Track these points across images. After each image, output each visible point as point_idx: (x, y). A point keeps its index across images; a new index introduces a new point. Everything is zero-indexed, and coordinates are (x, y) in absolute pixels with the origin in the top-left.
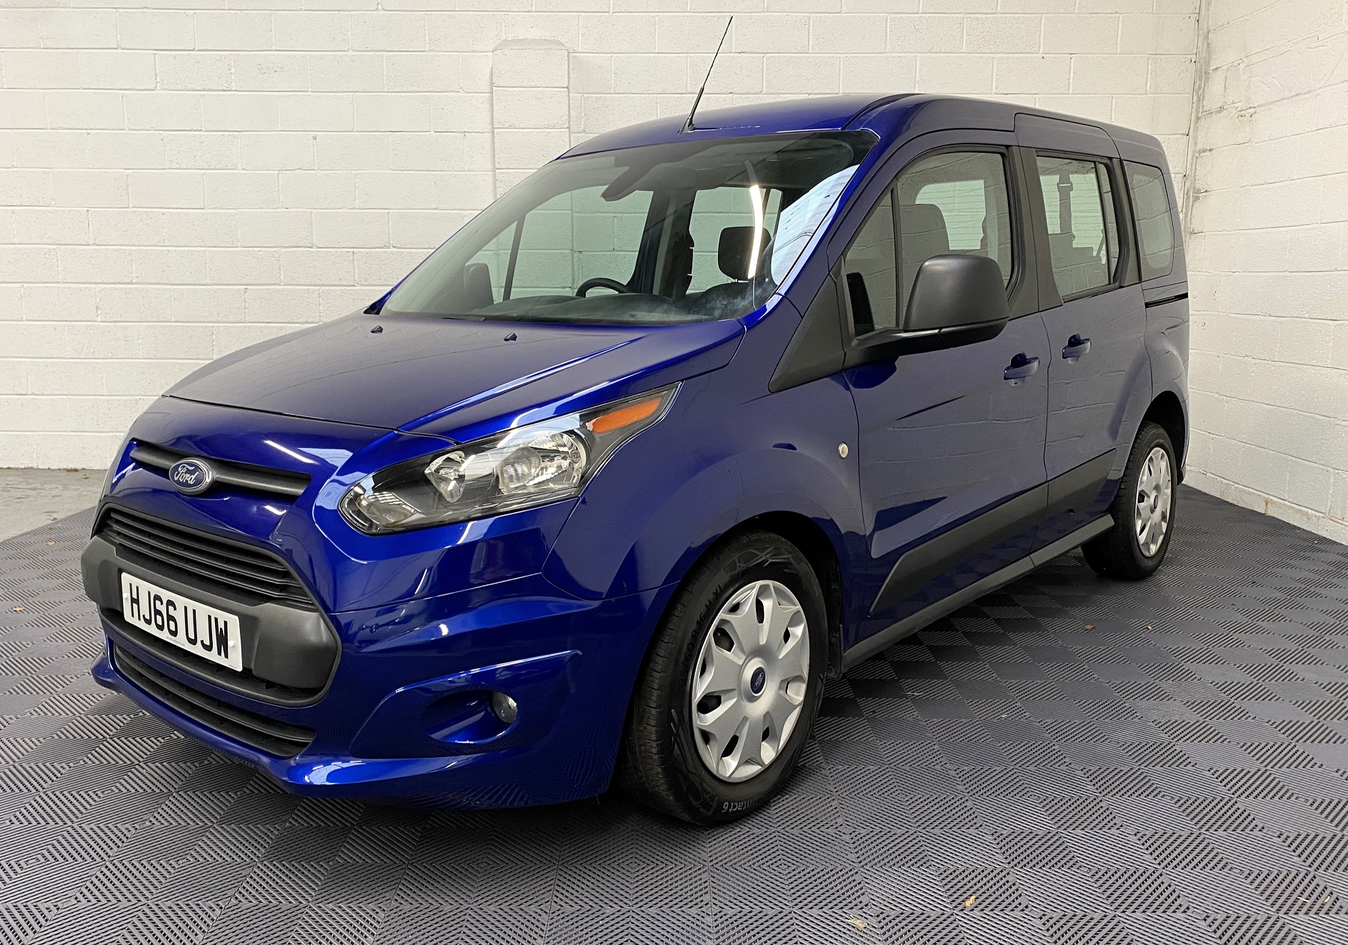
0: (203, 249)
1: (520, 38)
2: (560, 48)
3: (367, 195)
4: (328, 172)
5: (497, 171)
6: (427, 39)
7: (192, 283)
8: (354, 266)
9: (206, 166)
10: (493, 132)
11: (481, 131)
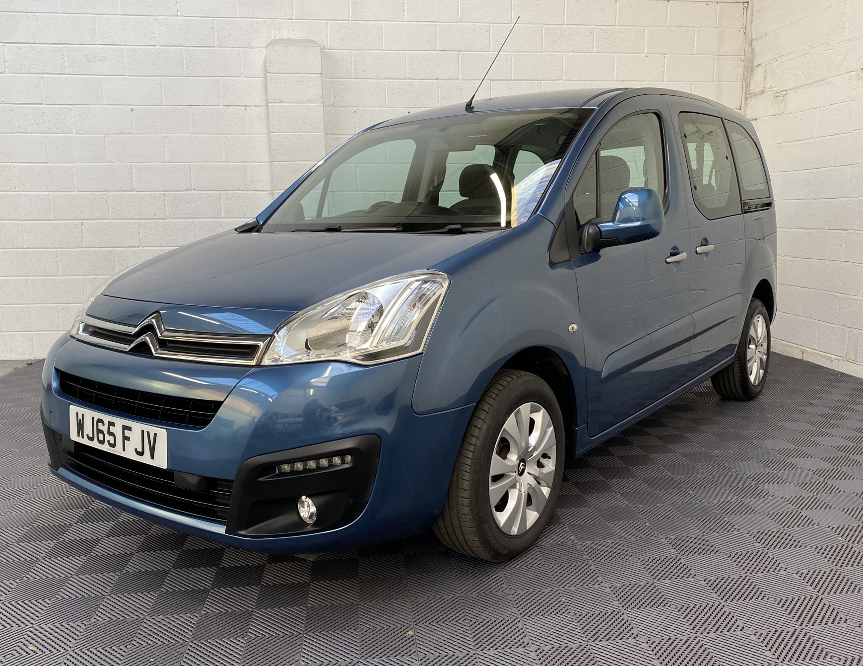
0: (48, 193)
1: (284, 38)
2: (315, 45)
3: (173, 152)
4: (143, 135)
5: (271, 133)
6: (216, 38)
7: (38, 219)
8: (165, 204)
9: (48, 131)
10: (267, 106)
11: (257, 105)
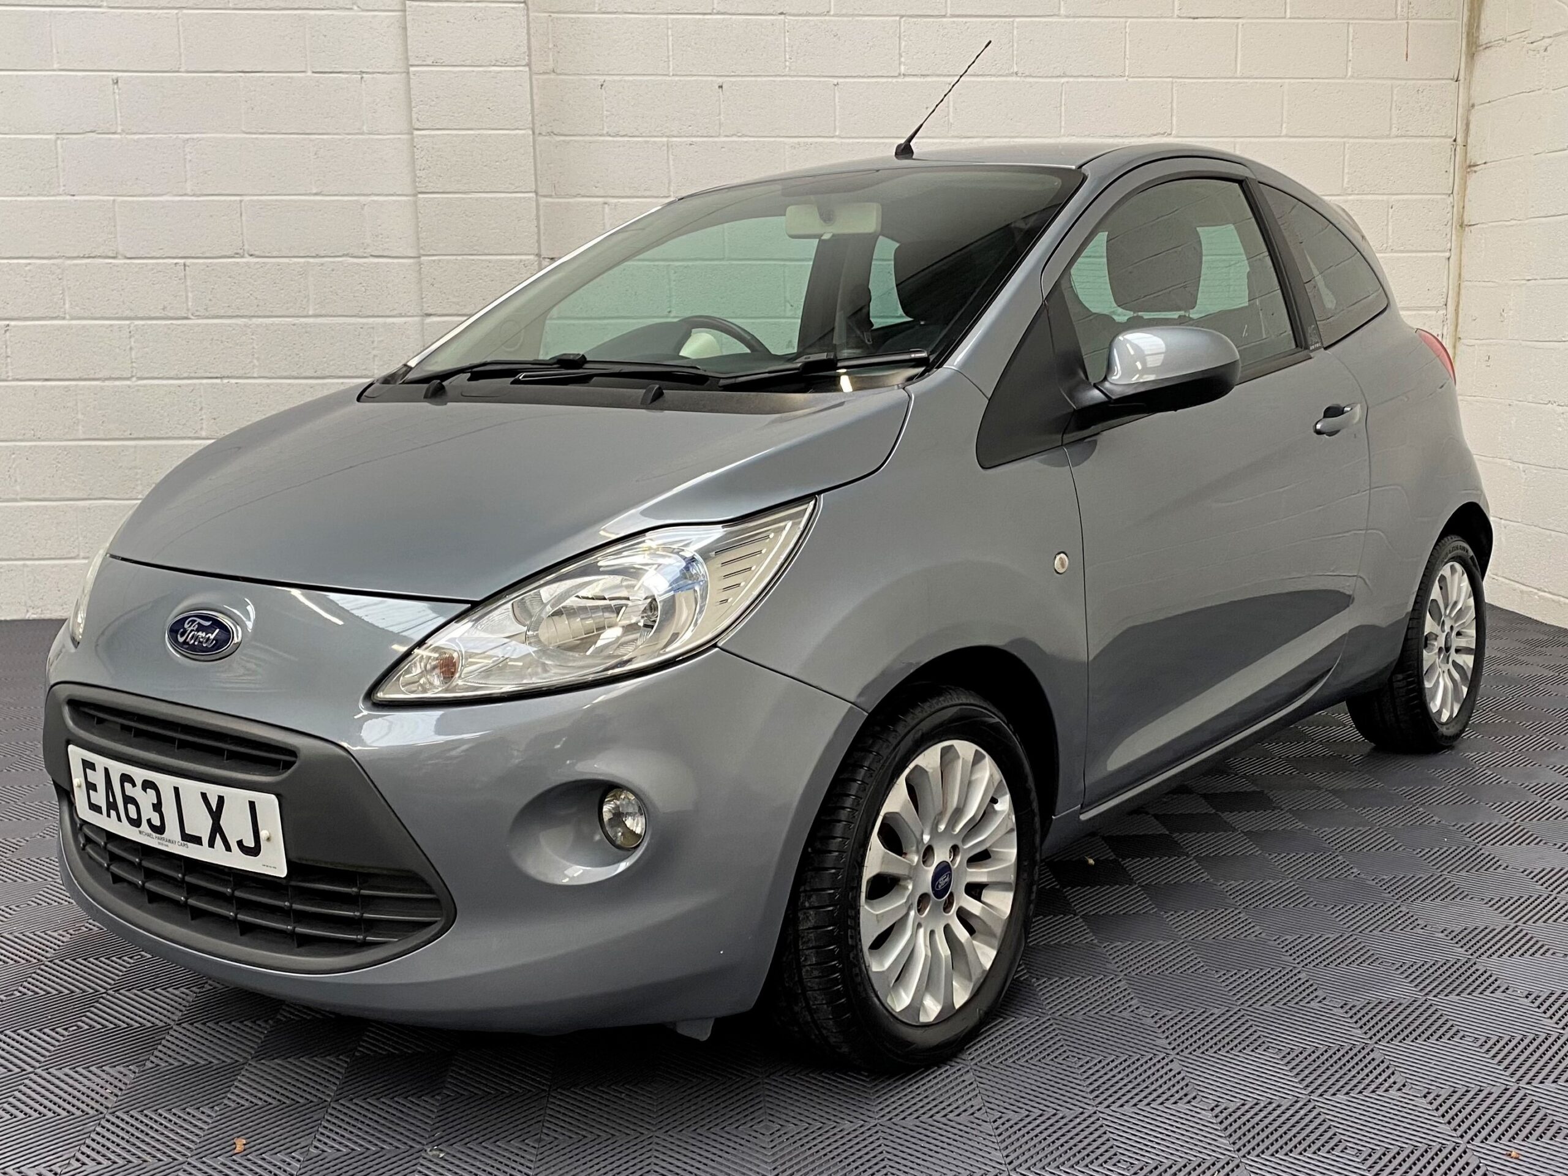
3: (205, 172)
4: (140, 136)
5: (416, 133)
10: (408, 73)
11: (388, 70)
